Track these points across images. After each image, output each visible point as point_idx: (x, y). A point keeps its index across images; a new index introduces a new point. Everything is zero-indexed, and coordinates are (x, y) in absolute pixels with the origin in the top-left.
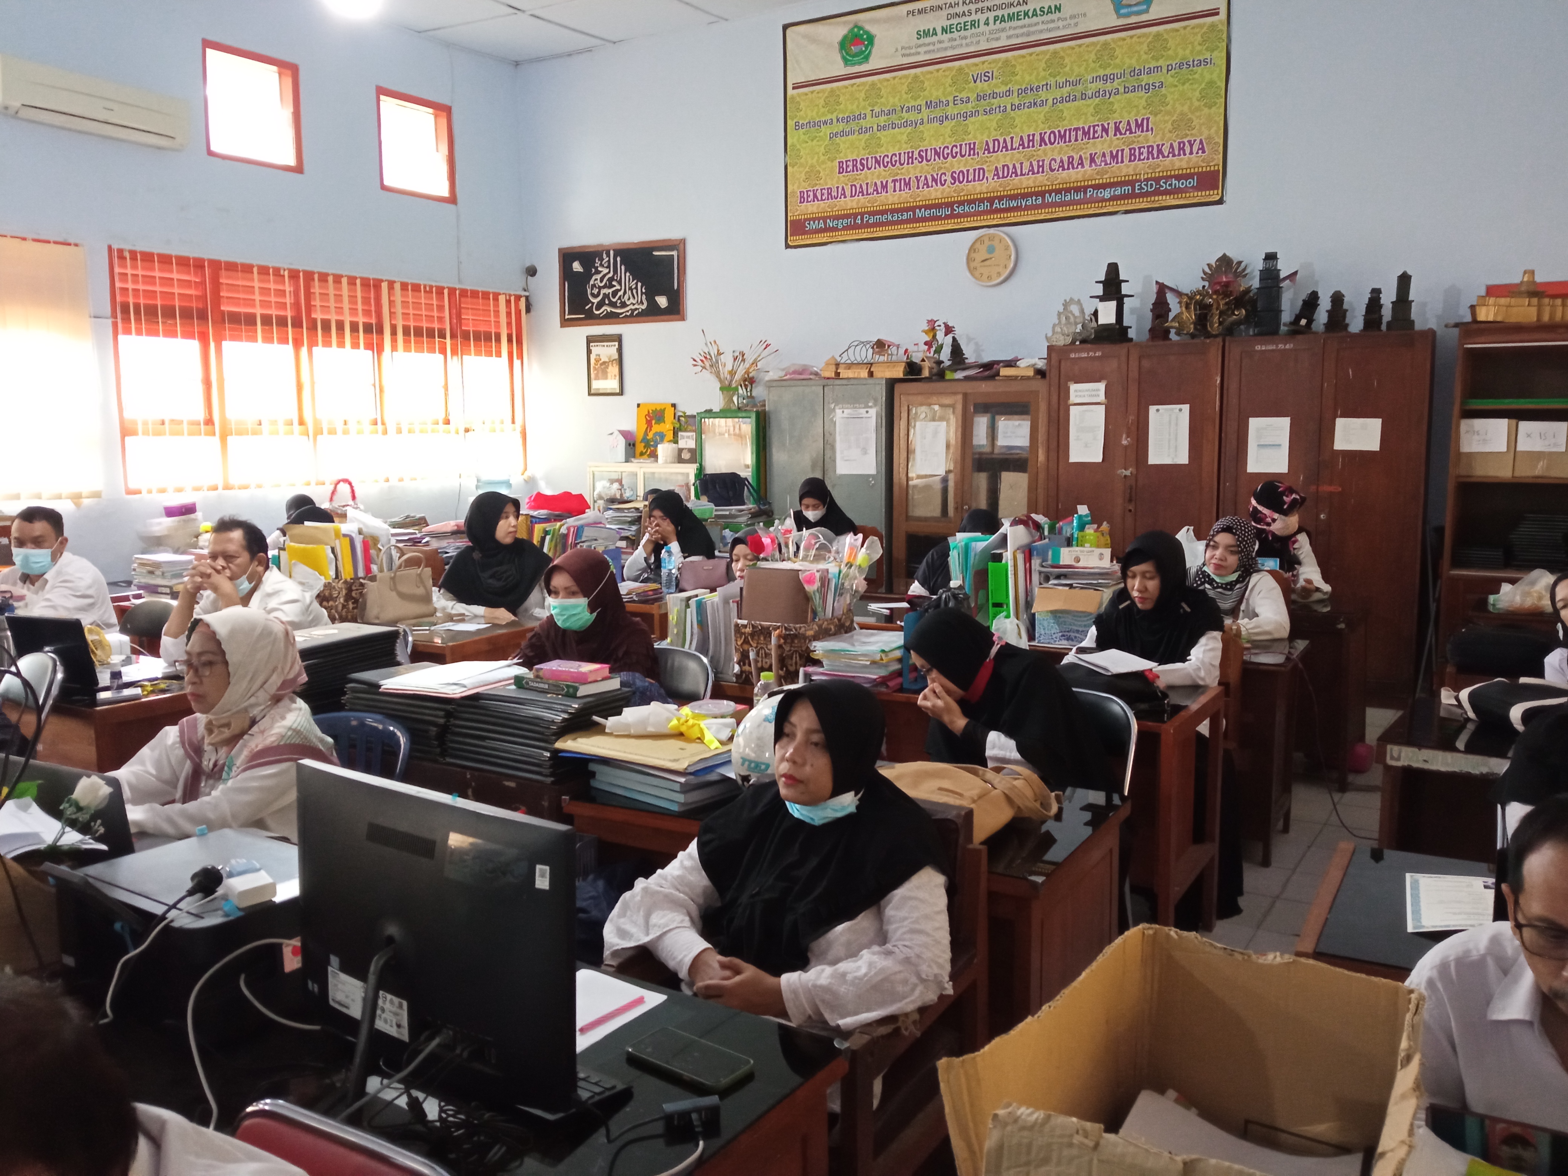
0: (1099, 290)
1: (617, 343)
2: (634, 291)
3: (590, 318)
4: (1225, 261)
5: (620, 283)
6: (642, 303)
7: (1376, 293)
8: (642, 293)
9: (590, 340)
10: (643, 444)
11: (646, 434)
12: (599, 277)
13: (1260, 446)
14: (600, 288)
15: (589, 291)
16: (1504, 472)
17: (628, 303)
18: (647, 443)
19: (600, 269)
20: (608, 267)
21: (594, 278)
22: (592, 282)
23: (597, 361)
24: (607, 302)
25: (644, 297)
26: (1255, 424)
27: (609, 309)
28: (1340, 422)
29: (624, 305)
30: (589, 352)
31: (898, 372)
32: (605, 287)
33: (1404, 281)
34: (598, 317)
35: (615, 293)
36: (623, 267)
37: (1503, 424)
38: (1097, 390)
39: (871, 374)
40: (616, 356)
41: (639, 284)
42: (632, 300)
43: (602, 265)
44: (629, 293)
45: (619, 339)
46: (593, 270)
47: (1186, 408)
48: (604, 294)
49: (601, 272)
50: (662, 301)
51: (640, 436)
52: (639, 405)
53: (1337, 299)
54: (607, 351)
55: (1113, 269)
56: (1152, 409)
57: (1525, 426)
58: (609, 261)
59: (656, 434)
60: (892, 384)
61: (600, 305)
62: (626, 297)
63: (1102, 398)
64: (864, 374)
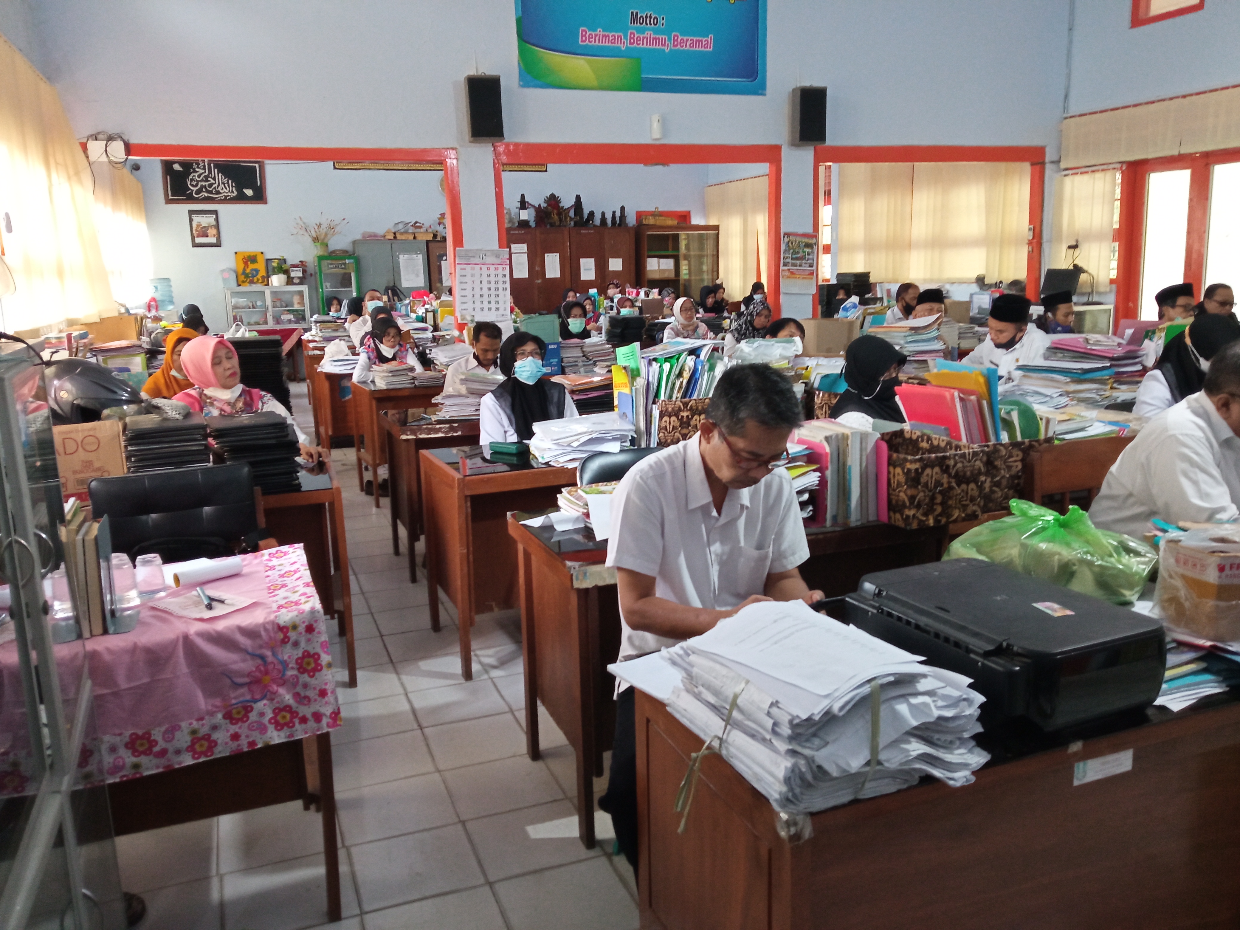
0: (519, 205)
1: (214, 216)
2: (226, 185)
3: (190, 199)
4: (553, 196)
5: (214, 179)
6: (233, 192)
7: (614, 213)
8: (232, 186)
9: (191, 212)
10: (243, 276)
11: (244, 270)
12: (196, 175)
13: (585, 270)
14: (198, 182)
15: (189, 183)
16: (656, 276)
17: (221, 191)
18: (246, 276)
19: (197, 170)
20: (204, 169)
21: (192, 175)
22: (191, 177)
23: (198, 226)
24: (204, 190)
25: (234, 189)
26: (582, 261)
27: (206, 195)
28: (611, 260)
29: (218, 193)
30: (191, 220)
31: (430, 237)
32: (202, 181)
33: (623, 209)
34: (197, 199)
35: (211, 185)
36: (216, 170)
37: (656, 260)
38: (524, 247)
39: (415, 238)
40: (214, 223)
41: (230, 182)
42: (225, 190)
43: (198, 167)
44: (222, 186)
45: (215, 212)
46: (192, 170)
47: (558, 255)
48: (202, 185)
49: (197, 172)
50: (249, 192)
51: (241, 271)
52: (236, 253)
53: (603, 214)
54: (207, 220)
55: (523, 196)
56: (546, 255)
57: (662, 260)
58: (204, 166)
59: (252, 270)
60: (428, 242)
61: (198, 192)
62: (220, 189)
63: (525, 250)
64: (411, 237)
